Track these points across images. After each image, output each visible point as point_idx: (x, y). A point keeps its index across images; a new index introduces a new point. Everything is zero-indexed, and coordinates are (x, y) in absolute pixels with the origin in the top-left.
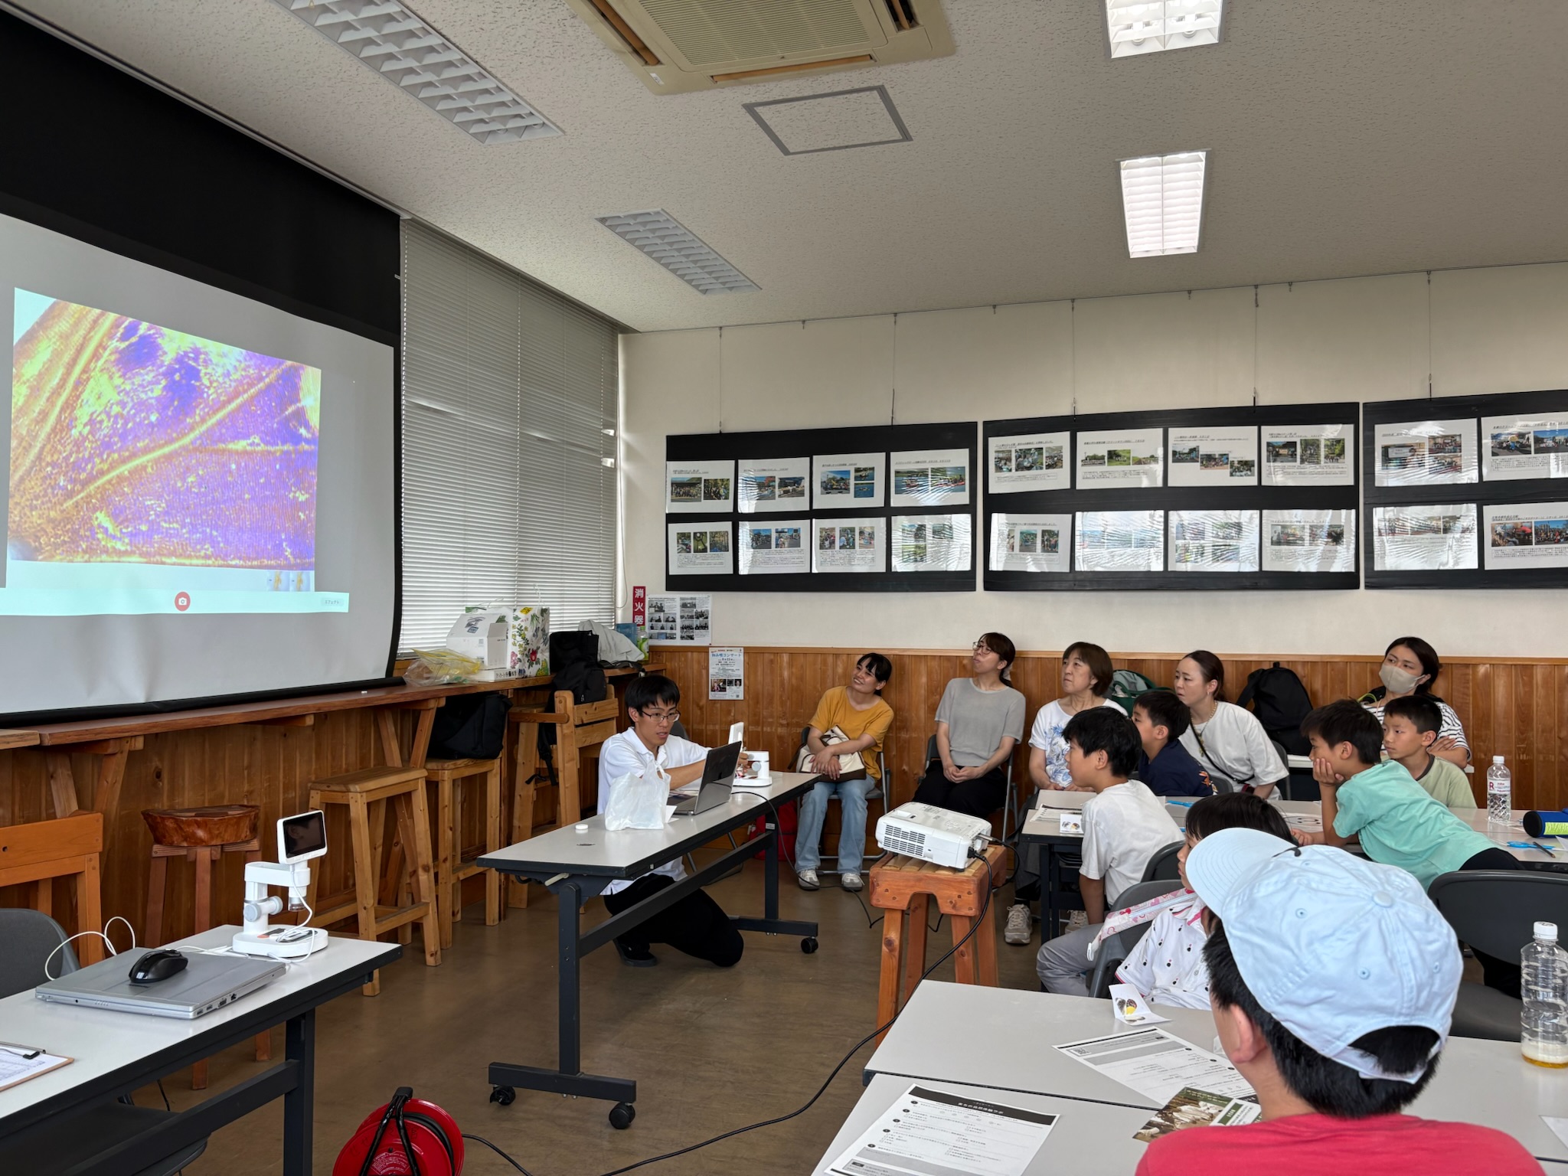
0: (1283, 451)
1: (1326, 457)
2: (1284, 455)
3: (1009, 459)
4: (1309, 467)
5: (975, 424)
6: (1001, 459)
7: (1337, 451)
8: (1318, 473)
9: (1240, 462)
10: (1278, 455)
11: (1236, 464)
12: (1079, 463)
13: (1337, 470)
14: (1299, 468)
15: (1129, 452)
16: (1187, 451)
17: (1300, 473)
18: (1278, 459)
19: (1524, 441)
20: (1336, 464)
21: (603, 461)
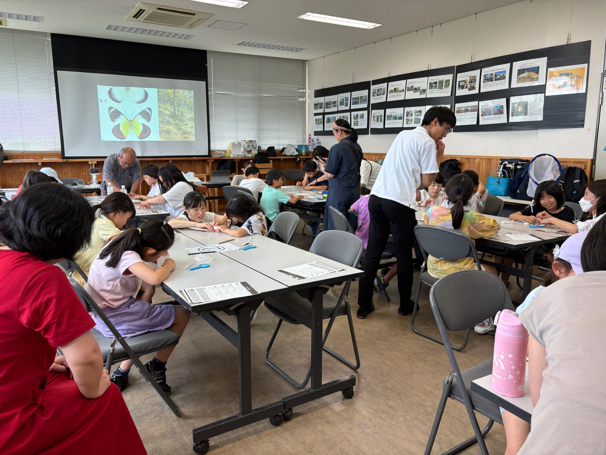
0: (434, 85)
1: (445, 86)
2: (434, 87)
3: (375, 93)
4: (440, 90)
5: (370, 81)
6: (374, 92)
7: (448, 84)
8: (442, 92)
9: (423, 90)
10: (432, 86)
11: (422, 91)
12: (388, 93)
13: (447, 91)
14: (437, 91)
15: (398, 88)
16: (411, 87)
17: (438, 93)
18: (432, 88)
19: (492, 77)
20: (447, 89)
21: (298, 99)
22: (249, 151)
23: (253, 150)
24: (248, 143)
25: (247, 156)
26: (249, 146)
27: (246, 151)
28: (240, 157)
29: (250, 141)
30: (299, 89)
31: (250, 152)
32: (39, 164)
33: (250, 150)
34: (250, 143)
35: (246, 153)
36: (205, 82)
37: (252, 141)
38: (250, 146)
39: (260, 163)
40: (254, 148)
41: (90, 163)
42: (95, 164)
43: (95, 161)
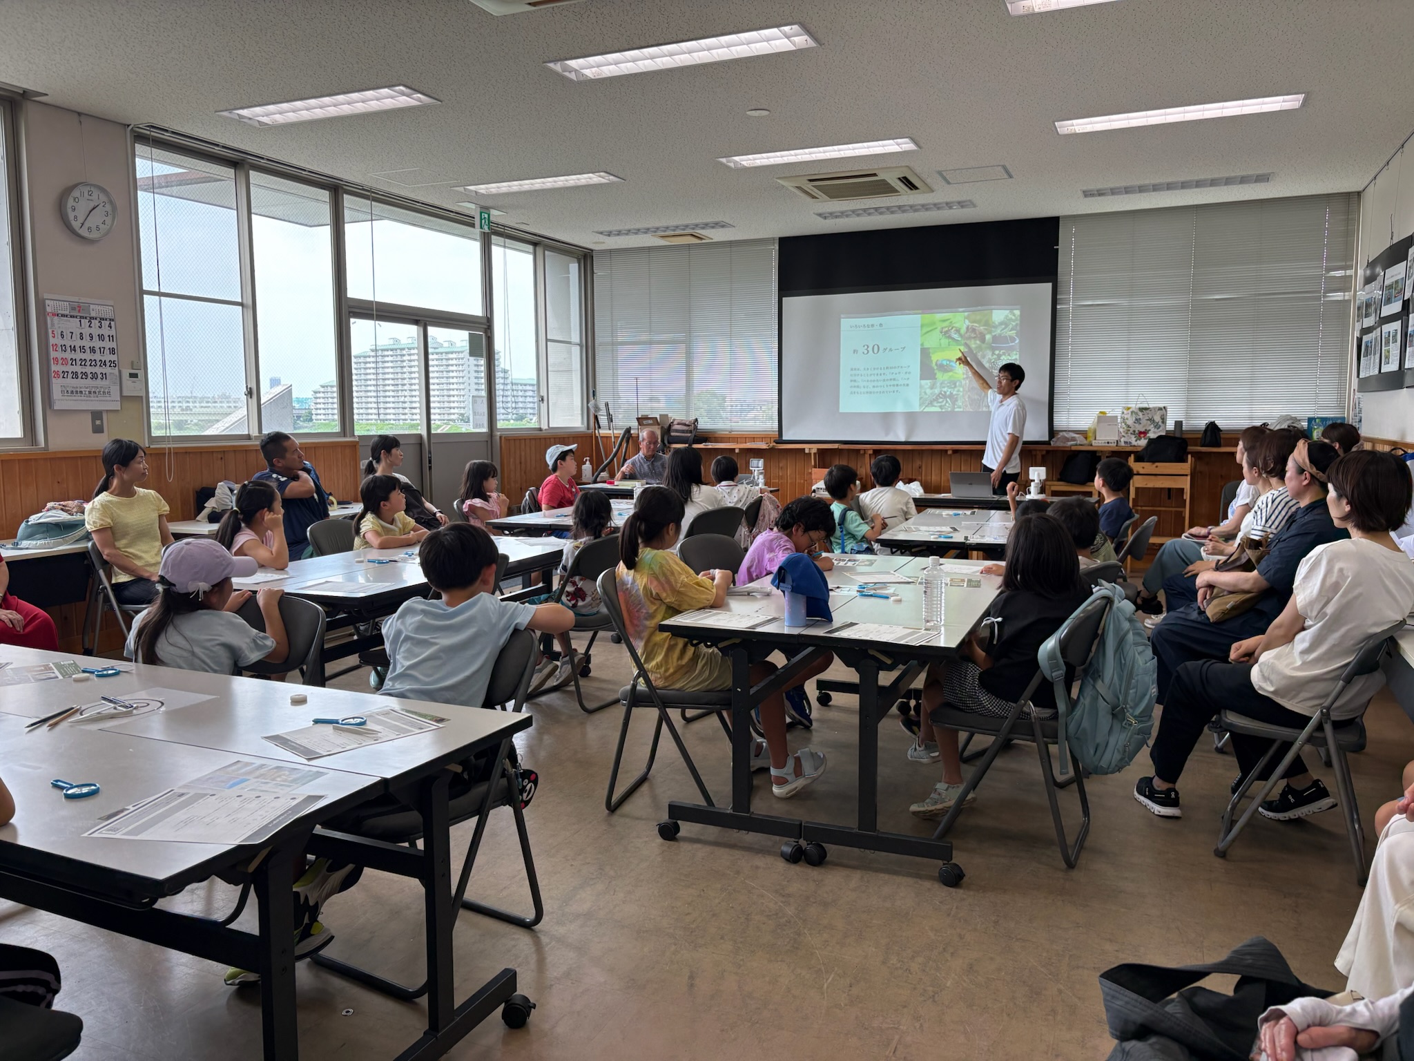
21: (1324, 297)
22: (1140, 433)
23: (1153, 430)
24: (1136, 414)
25: (1134, 443)
26: (1138, 421)
27: (1131, 431)
28: (1113, 446)
29: (1142, 409)
30: (1329, 270)
31: (1143, 433)
33: (1143, 430)
34: (1140, 414)
35: (1133, 436)
36: (1050, 285)
37: (1146, 409)
38: (1144, 422)
39: (1154, 462)
40: (1155, 427)
42: (815, 454)
43: (814, 448)
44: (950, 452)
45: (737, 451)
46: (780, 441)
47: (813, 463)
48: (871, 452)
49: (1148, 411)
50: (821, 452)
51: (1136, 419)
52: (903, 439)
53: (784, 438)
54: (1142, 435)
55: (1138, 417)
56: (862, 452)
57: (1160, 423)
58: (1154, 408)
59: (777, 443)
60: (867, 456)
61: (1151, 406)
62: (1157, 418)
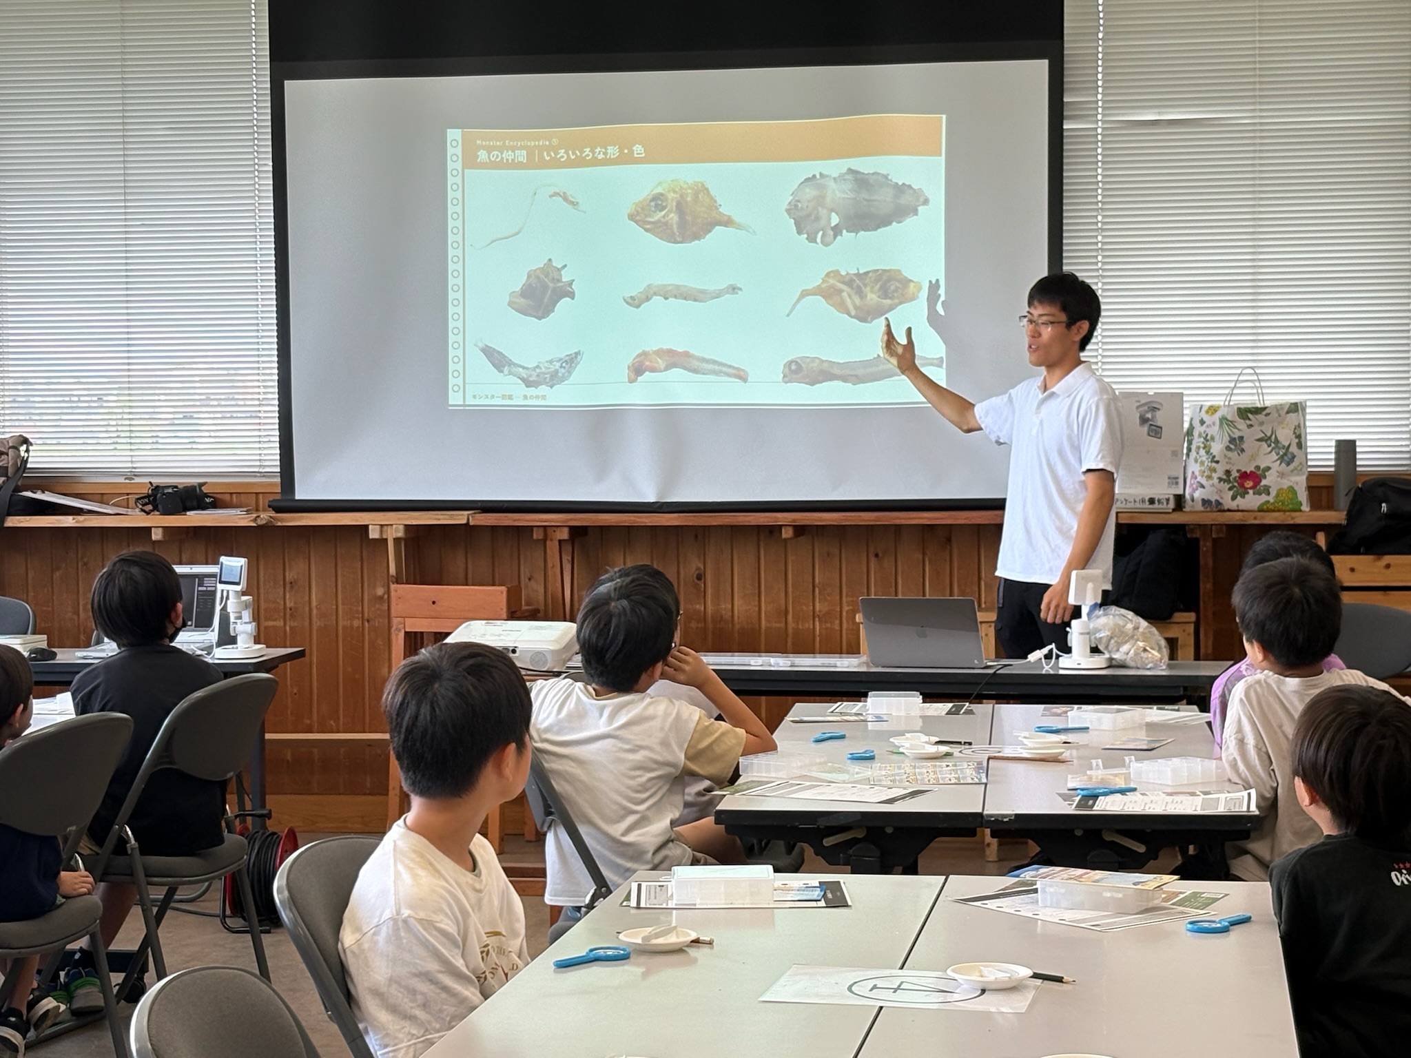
22: (1244, 476)
23: (1276, 467)
24: (1233, 424)
25: (1228, 503)
26: (1236, 444)
27: (1222, 472)
29: (1246, 413)
31: (1251, 478)
32: (154, 537)
33: (1249, 469)
34: (1242, 424)
35: (1226, 486)
37: (1257, 411)
38: (1251, 445)
40: (1282, 458)
41: (374, 534)
42: (397, 540)
43: (396, 525)
44: (787, 533)
45: (156, 535)
46: (286, 502)
47: (393, 570)
48: (565, 534)
49: (1261, 417)
50: (417, 538)
51: (1232, 440)
52: (650, 497)
53: (300, 494)
54: (1249, 484)
55: (1237, 434)
56: (537, 535)
57: (1294, 449)
58: (1278, 408)
59: (278, 510)
60: (553, 547)
61: (1270, 401)
62: (1285, 436)
